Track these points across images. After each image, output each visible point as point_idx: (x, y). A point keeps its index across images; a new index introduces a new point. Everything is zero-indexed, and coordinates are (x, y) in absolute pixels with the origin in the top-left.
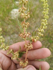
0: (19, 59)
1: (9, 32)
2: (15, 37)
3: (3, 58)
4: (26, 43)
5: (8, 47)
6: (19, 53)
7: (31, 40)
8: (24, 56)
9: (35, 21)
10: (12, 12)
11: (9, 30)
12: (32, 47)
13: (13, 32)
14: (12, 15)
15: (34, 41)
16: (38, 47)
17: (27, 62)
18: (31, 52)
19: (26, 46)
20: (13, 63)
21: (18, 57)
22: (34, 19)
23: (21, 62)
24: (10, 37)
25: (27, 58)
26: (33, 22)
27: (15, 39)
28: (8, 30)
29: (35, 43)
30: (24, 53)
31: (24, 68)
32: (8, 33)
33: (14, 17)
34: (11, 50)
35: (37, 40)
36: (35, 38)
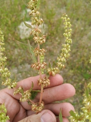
0: (30, 101)
1: (16, 60)
2: (26, 70)
3: (7, 100)
4: (41, 78)
5: (16, 84)
6: (31, 92)
7: (48, 74)
8: (38, 96)
9: (59, 41)
10: (21, 27)
11: (16, 58)
12: (49, 83)
13: (22, 61)
14: (21, 31)
15: (51, 75)
16: (57, 84)
17: (42, 105)
18: (48, 90)
19: (41, 81)
20: (21, 108)
21: (29, 97)
22: (57, 38)
23: (33, 105)
24: (18, 69)
25: (43, 100)
26: (56, 43)
27: (25, 72)
28: (13, 57)
29: (54, 77)
30: (38, 92)
31: (37, 113)
32: (14, 63)
33: (23, 35)
34: (20, 88)
35: (56, 73)
36: (54, 71)
